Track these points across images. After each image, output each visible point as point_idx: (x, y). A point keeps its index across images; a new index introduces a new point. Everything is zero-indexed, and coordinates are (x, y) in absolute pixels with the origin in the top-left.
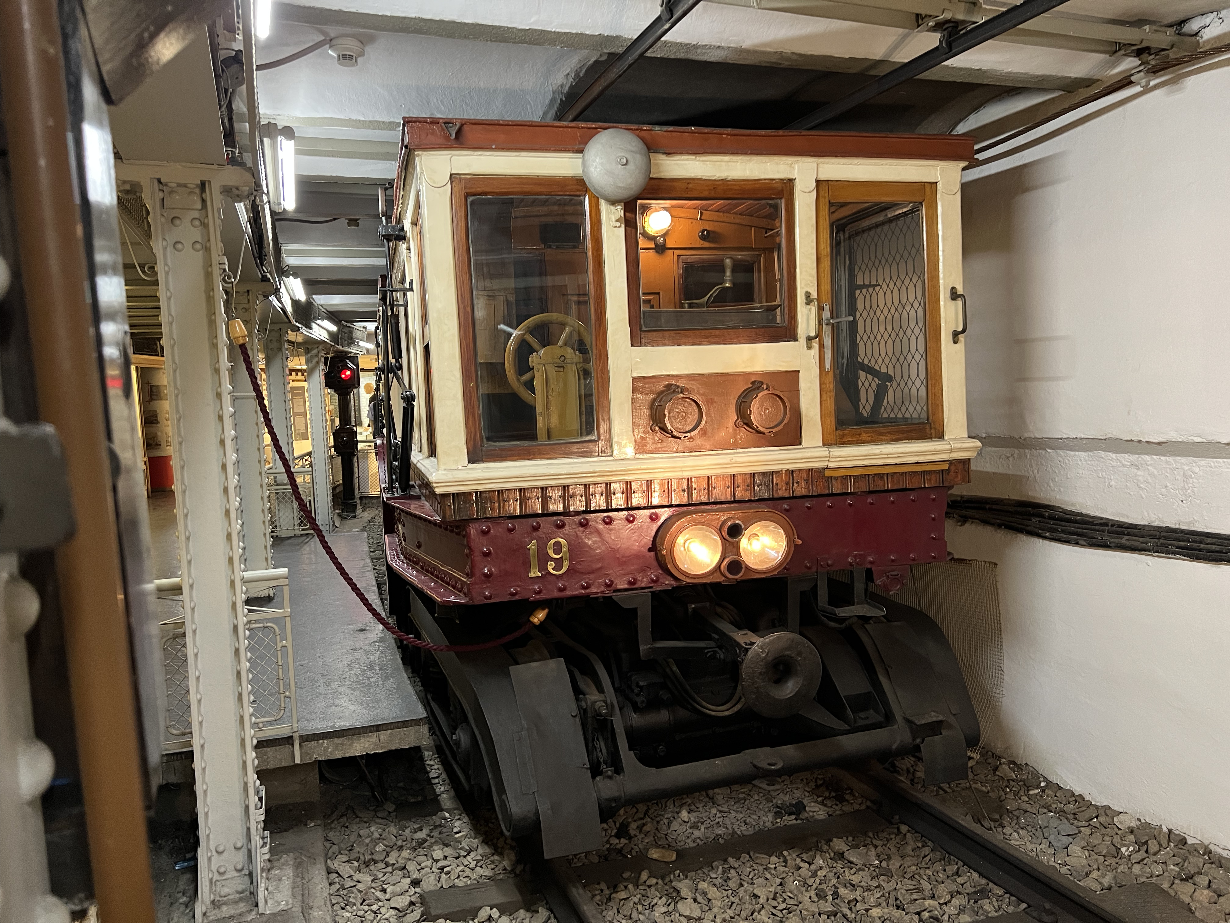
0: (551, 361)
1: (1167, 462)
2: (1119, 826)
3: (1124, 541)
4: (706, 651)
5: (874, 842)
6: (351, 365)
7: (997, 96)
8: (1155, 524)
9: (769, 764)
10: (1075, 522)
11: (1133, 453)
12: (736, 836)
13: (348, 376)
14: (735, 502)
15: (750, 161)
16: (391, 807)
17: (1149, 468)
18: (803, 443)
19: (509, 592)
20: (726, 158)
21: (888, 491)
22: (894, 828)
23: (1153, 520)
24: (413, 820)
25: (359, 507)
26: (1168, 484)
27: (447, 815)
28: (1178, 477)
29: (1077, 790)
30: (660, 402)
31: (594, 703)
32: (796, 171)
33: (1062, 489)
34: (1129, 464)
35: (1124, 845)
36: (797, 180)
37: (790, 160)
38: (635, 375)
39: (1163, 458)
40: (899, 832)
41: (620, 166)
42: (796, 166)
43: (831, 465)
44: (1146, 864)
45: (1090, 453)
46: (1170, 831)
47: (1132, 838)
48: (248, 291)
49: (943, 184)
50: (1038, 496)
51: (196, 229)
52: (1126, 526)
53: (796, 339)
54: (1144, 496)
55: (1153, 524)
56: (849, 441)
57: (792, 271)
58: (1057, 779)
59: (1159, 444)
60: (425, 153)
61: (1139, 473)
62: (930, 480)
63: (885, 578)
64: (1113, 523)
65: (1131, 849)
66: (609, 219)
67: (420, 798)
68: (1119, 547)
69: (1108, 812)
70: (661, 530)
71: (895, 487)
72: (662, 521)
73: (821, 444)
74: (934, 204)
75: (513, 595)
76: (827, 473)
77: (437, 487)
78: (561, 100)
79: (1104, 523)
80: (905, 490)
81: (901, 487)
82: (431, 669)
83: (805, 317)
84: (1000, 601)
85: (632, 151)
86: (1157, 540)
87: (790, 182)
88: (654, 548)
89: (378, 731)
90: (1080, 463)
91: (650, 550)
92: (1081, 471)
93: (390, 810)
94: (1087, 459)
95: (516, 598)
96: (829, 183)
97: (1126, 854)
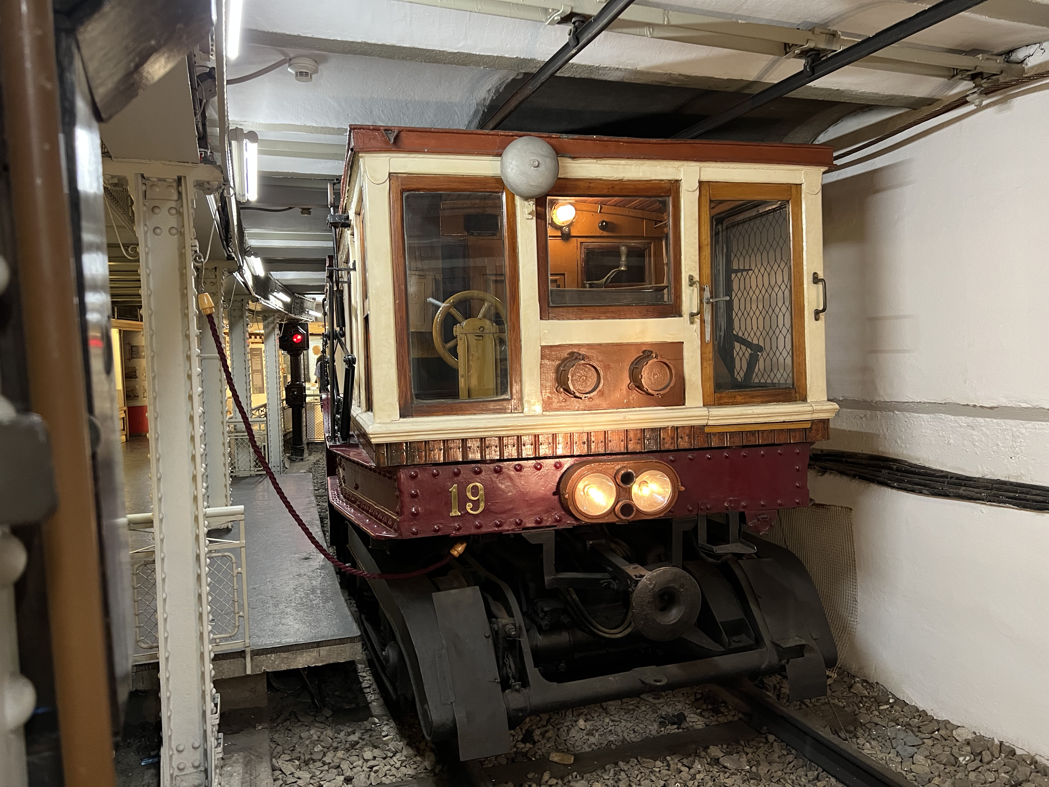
0: (472, 331)
1: (998, 424)
2: (957, 739)
3: (961, 491)
4: (602, 582)
5: (746, 749)
6: (301, 330)
7: (851, 112)
8: (988, 477)
9: (655, 681)
10: (919, 474)
11: (968, 416)
12: (626, 742)
13: (299, 340)
14: (627, 453)
15: (642, 164)
16: (328, 713)
17: (983, 428)
18: (686, 404)
19: (432, 529)
20: (623, 162)
21: (759, 446)
22: (763, 737)
23: (986, 473)
24: (347, 724)
25: (306, 451)
26: (999, 443)
27: (377, 720)
28: (1008, 437)
29: (921, 707)
30: (564, 367)
31: (504, 626)
32: (682, 173)
33: (908, 445)
34: (965, 425)
35: (962, 755)
36: (683, 181)
37: (677, 164)
38: (543, 344)
39: (995, 420)
40: (767, 741)
41: (533, 168)
42: (682, 169)
43: (711, 423)
44: (980, 772)
45: (932, 415)
46: (1001, 743)
47: (968, 749)
48: (216, 268)
49: (806, 186)
50: (887, 451)
51: (172, 217)
52: (963, 478)
53: (681, 316)
54: (978, 452)
55: (986, 477)
56: (725, 402)
57: (678, 257)
58: (903, 696)
59: (991, 408)
60: (368, 155)
61: (974, 433)
62: (795, 436)
63: (756, 520)
64: (952, 475)
65: (968, 758)
66: (523, 213)
67: (353, 706)
68: (957, 496)
69: (948, 726)
70: (564, 477)
71: (765, 443)
72: (565, 469)
73: (702, 405)
74: (799, 202)
75: (436, 531)
76: (707, 430)
77: (373, 438)
78: (484, 111)
79: (944, 476)
80: (773, 445)
81: (770, 442)
82: (365, 593)
83: (688, 297)
84: (854, 541)
85: (543, 156)
86: (989, 491)
87: (676, 183)
88: (558, 492)
89: (318, 647)
90: (923, 423)
91: (554, 494)
92: (924, 431)
93: (328, 716)
94: (929, 420)
95: (440, 533)
96: (710, 183)
97: (963, 763)
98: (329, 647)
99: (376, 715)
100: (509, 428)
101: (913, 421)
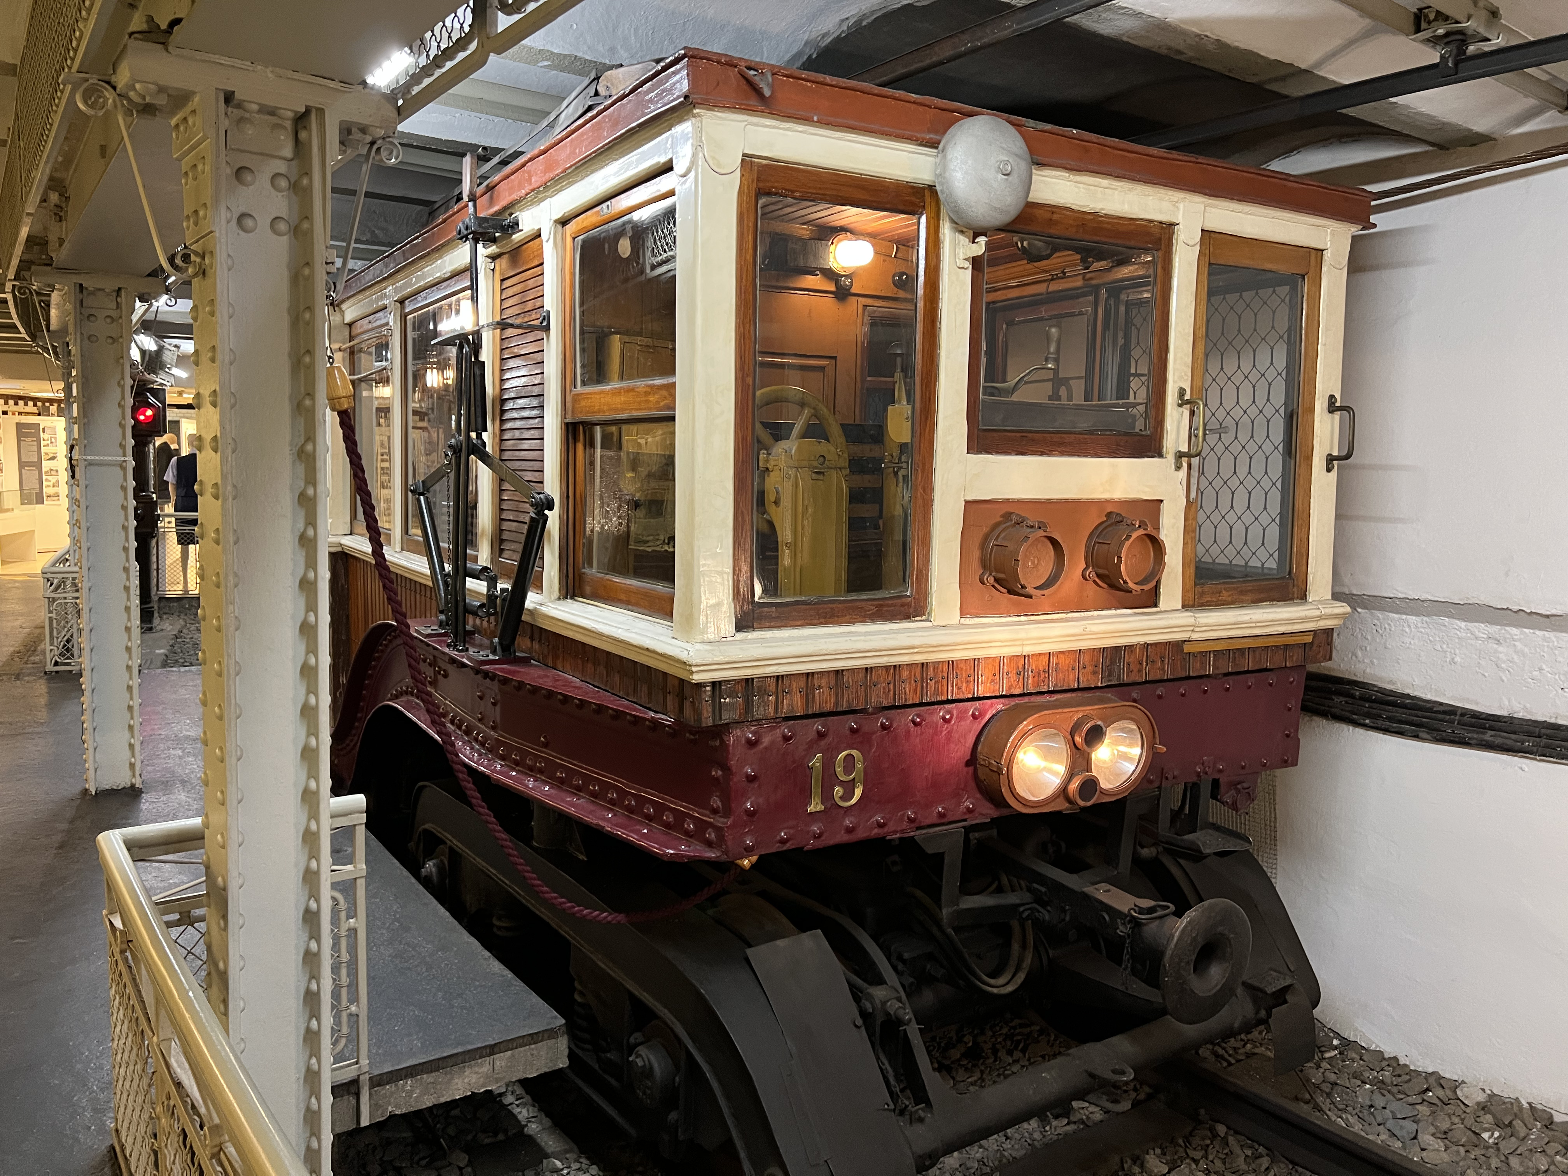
0: (805, 463)
1: (1544, 639)
2: (1466, 1102)
4: (1021, 909)
6: (153, 401)
8: (1520, 715)
9: (1115, 1072)
10: (1404, 706)
11: (1492, 624)
14: (1078, 689)
15: (1131, 190)
17: (1516, 643)
18: (1161, 604)
19: (778, 838)
20: (1105, 182)
21: (1248, 672)
22: (1205, 1129)
23: (1516, 709)
26: (1544, 667)
27: (558, 1164)
28: (1560, 659)
29: (1389, 1051)
30: (996, 539)
31: (884, 1003)
32: (1181, 212)
33: (1375, 661)
34: (1485, 636)
35: (1486, 1130)
36: (1181, 226)
37: (1176, 195)
38: (968, 498)
39: (1538, 632)
41: (1000, 176)
42: (1181, 206)
43: (1195, 636)
44: (1521, 1155)
45: (1425, 618)
46: (1530, 1104)
47: (1489, 1117)
51: (280, 194)
52: (1484, 716)
53: (1161, 456)
54: (1504, 678)
55: (1515, 716)
56: (1208, 601)
57: (1163, 355)
58: (1356, 1036)
59: (1548, 616)
60: (709, 113)
61: (1501, 649)
62: (1293, 656)
63: (1234, 792)
64: (1464, 711)
65: (1496, 1134)
66: (955, 256)
68: (1484, 745)
69: (1442, 1082)
70: (985, 733)
71: (1256, 668)
72: (986, 719)
73: (1180, 607)
74: (1318, 279)
75: (783, 841)
76: (1187, 648)
77: (698, 672)
79: (1451, 711)
80: (1266, 670)
81: (1262, 667)
83: (1175, 424)
85: (1017, 155)
86: (1538, 739)
87: (1168, 228)
88: (972, 761)
89: (492, 1054)
90: (1407, 630)
91: (968, 764)
92: (1407, 640)
94: (1419, 625)
95: (788, 846)
96: (1212, 235)
97: (1491, 1141)
98: (509, 1053)
99: (552, 1153)
100: (916, 650)
101: (1389, 625)
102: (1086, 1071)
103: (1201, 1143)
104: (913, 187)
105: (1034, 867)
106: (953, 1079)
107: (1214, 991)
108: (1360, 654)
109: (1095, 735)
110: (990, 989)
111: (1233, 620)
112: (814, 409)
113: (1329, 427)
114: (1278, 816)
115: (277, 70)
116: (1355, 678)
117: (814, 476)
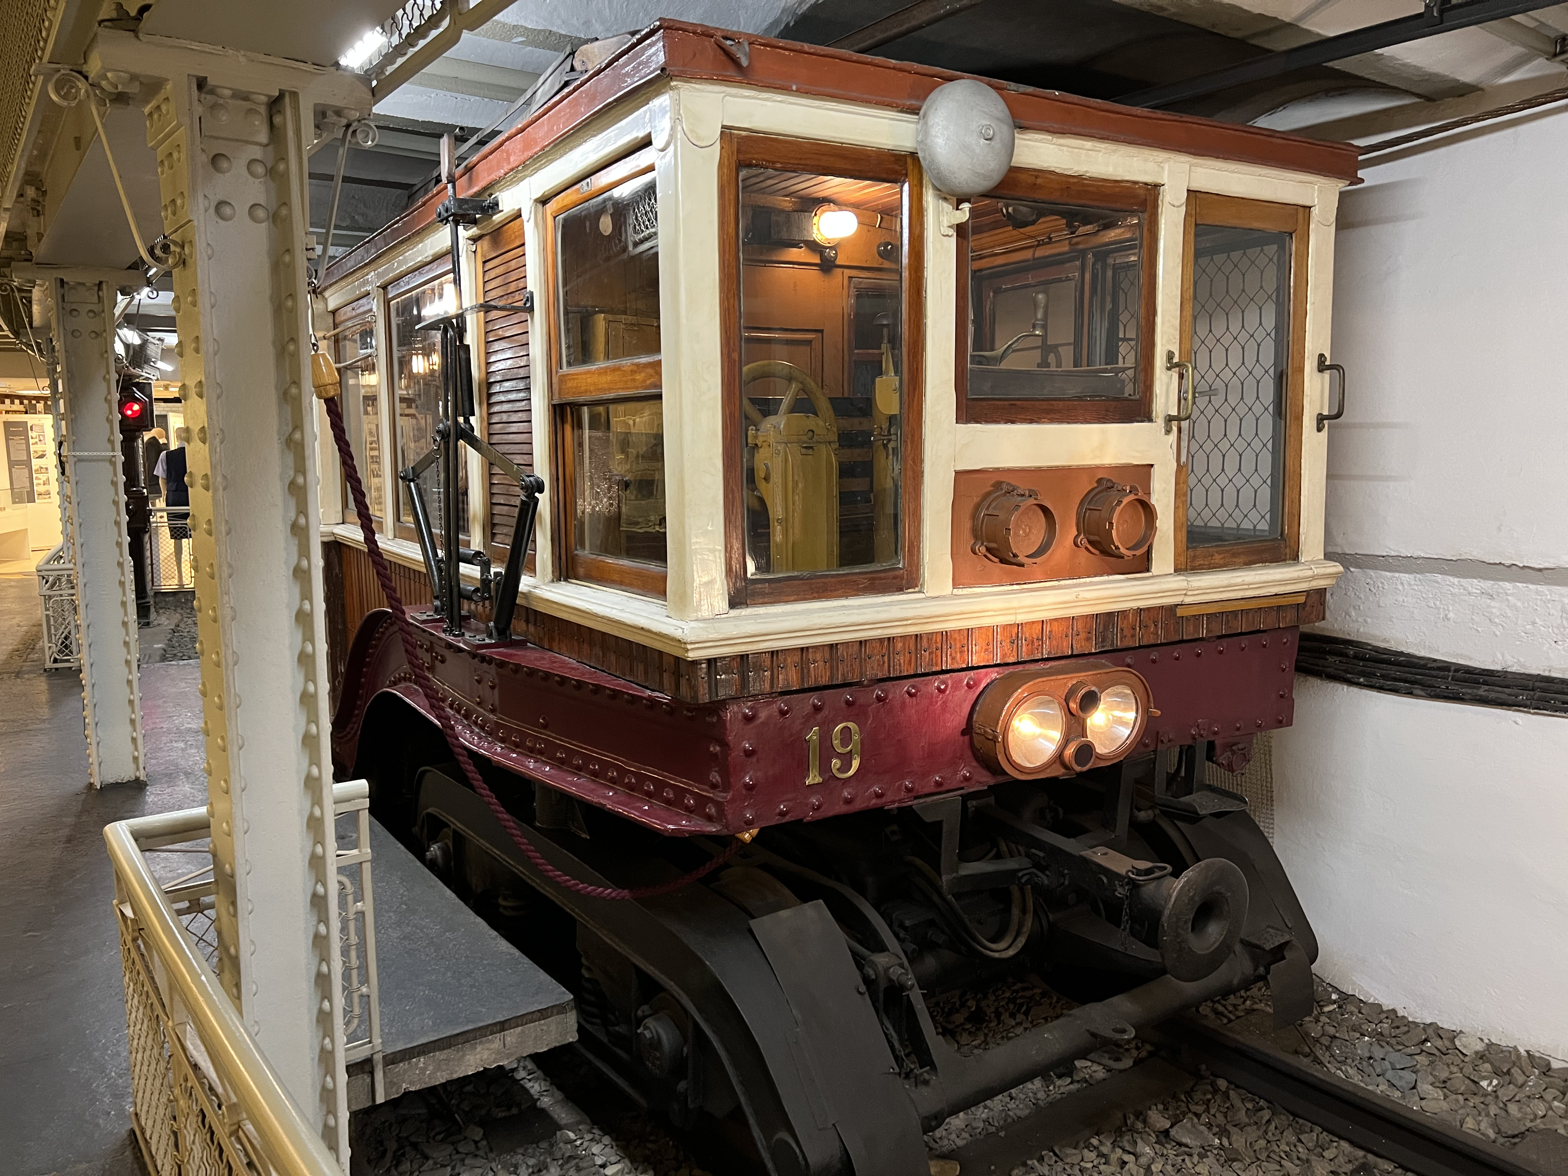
0: (795, 438)
1: (1537, 592)
2: (1464, 1051)
3: (1482, 691)
4: (1020, 874)
6: (138, 394)
8: (1513, 669)
9: (1116, 1031)
10: (1398, 664)
11: (1484, 579)
12: (1009, 1120)
13: (137, 411)
14: (1072, 656)
15: (1114, 151)
17: (1510, 598)
18: (1153, 570)
19: (778, 811)
20: (1088, 144)
21: (1241, 634)
23: (1510, 663)
25: (152, 610)
26: (1537, 620)
27: (572, 1135)
28: (1552, 611)
29: (1387, 1003)
30: (987, 509)
31: (887, 969)
32: (1166, 173)
33: (1369, 620)
34: (1478, 592)
35: (1484, 1078)
36: (1166, 187)
37: (1160, 155)
38: (958, 469)
39: (1531, 586)
41: (983, 141)
43: (1188, 600)
44: (1519, 1101)
45: (1418, 576)
46: (1528, 1052)
47: (1487, 1066)
49: (1319, 211)
50: (1330, 627)
52: (1477, 671)
53: (1150, 420)
54: (1498, 633)
55: (1509, 670)
56: (1200, 565)
57: (1151, 318)
58: (1354, 990)
59: (1540, 570)
60: (687, 85)
61: (1493, 604)
62: (1286, 617)
63: (1229, 753)
64: (1457, 667)
65: (1495, 1082)
66: (939, 223)
68: (1478, 700)
69: (1441, 1033)
70: (981, 701)
71: (1250, 630)
72: (983, 686)
73: (1172, 571)
74: (1306, 238)
75: (782, 814)
76: (1180, 612)
77: (693, 649)
79: (1445, 667)
80: (1259, 631)
81: (1254, 628)
83: (1164, 387)
86: (1532, 693)
87: (1154, 189)
88: (968, 730)
89: (503, 1029)
90: (1400, 587)
91: (964, 733)
92: (1401, 598)
94: (1412, 582)
95: (787, 819)
96: (1198, 194)
97: (1490, 1089)
98: (520, 1028)
99: (565, 1125)
100: (909, 622)
101: (1382, 583)
102: (1088, 1031)
103: (1202, 1097)
104: (895, 155)
105: (1031, 833)
106: (958, 1042)
107: (1212, 949)
108: (1353, 614)
109: (1090, 701)
110: (992, 954)
111: (1225, 583)
112: (801, 383)
113: (1319, 387)
114: (1274, 776)
115: (249, 53)
116: (1348, 637)
117: (803, 451)
